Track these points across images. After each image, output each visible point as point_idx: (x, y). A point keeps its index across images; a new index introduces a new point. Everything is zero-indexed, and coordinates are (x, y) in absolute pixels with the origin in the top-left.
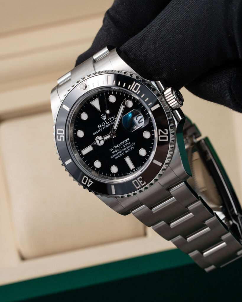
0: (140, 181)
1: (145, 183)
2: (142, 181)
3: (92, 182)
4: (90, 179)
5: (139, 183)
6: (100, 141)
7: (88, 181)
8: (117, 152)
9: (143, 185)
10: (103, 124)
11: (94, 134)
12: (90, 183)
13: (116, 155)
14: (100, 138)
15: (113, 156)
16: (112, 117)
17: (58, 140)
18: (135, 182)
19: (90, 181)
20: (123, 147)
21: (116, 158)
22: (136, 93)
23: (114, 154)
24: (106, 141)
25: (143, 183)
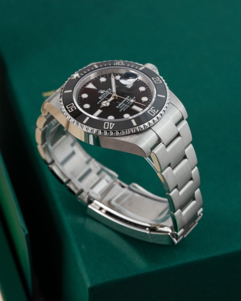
0: (154, 110)
1: (158, 111)
2: (155, 110)
3: (114, 124)
4: (111, 123)
5: (153, 111)
6: (106, 104)
7: (109, 125)
8: (123, 106)
9: (157, 112)
10: (103, 95)
11: (98, 103)
12: (112, 125)
13: (123, 108)
14: (105, 102)
15: (121, 110)
16: (108, 90)
17: (70, 112)
18: (150, 112)
19: (111, 124)
20: (126, 102)
21: (124, 110)
22: (122, 66)
23: (121, 109)
24: (111, 102)
25: (156, 111)
